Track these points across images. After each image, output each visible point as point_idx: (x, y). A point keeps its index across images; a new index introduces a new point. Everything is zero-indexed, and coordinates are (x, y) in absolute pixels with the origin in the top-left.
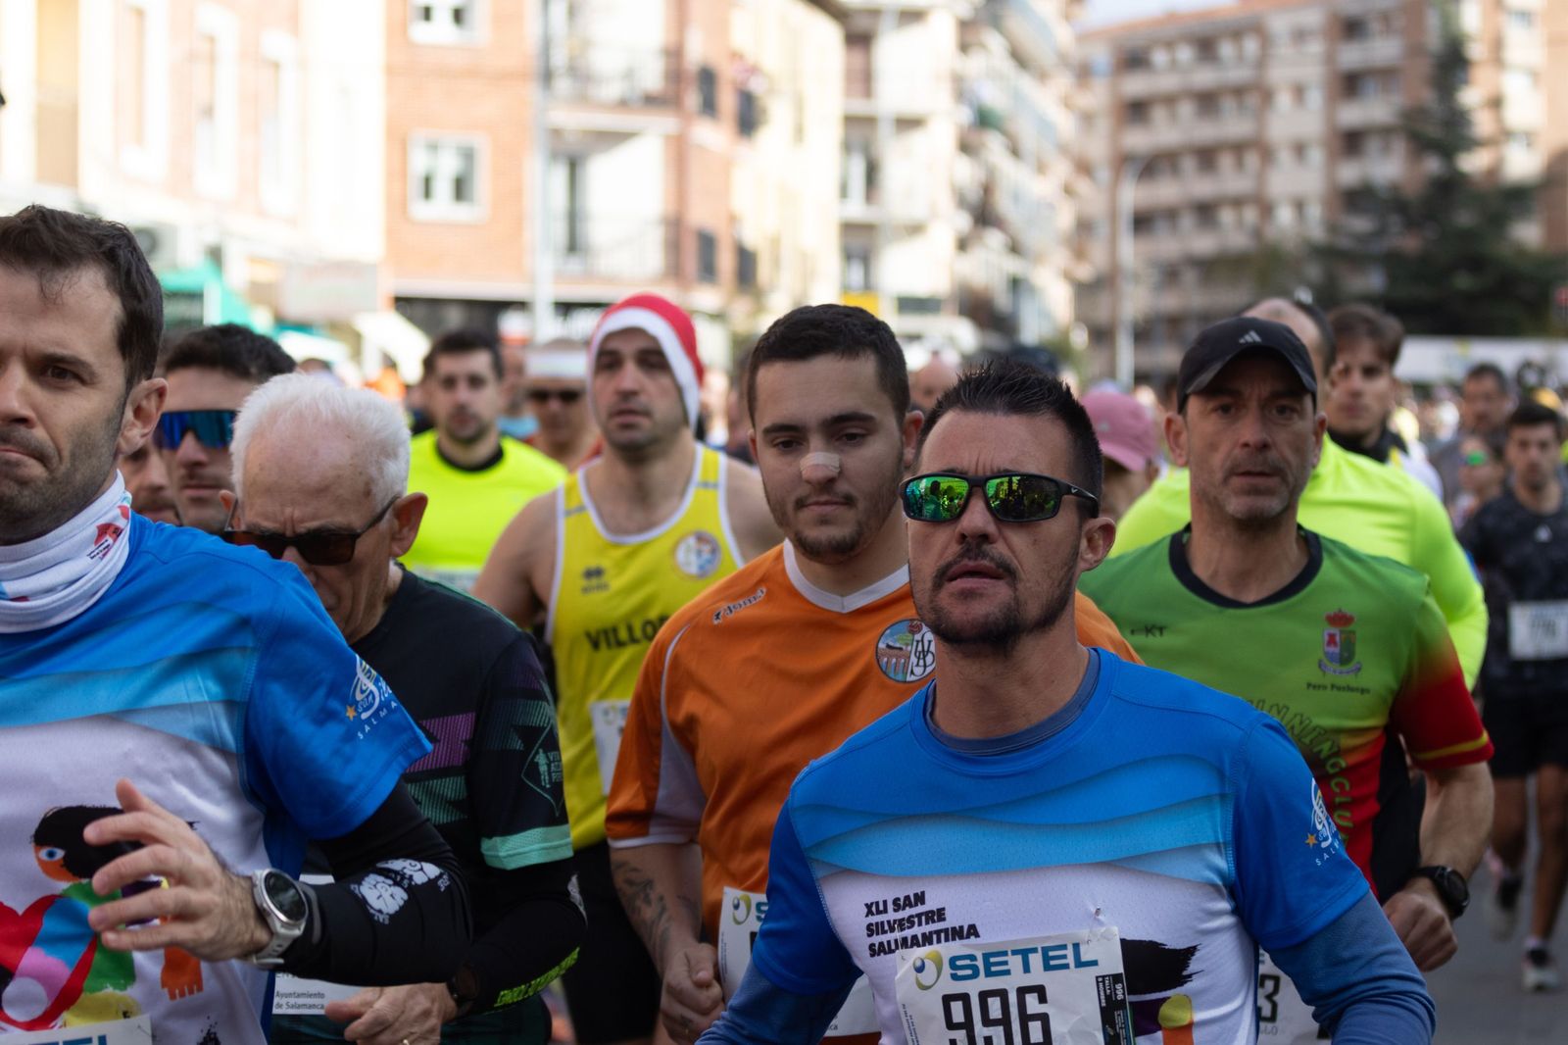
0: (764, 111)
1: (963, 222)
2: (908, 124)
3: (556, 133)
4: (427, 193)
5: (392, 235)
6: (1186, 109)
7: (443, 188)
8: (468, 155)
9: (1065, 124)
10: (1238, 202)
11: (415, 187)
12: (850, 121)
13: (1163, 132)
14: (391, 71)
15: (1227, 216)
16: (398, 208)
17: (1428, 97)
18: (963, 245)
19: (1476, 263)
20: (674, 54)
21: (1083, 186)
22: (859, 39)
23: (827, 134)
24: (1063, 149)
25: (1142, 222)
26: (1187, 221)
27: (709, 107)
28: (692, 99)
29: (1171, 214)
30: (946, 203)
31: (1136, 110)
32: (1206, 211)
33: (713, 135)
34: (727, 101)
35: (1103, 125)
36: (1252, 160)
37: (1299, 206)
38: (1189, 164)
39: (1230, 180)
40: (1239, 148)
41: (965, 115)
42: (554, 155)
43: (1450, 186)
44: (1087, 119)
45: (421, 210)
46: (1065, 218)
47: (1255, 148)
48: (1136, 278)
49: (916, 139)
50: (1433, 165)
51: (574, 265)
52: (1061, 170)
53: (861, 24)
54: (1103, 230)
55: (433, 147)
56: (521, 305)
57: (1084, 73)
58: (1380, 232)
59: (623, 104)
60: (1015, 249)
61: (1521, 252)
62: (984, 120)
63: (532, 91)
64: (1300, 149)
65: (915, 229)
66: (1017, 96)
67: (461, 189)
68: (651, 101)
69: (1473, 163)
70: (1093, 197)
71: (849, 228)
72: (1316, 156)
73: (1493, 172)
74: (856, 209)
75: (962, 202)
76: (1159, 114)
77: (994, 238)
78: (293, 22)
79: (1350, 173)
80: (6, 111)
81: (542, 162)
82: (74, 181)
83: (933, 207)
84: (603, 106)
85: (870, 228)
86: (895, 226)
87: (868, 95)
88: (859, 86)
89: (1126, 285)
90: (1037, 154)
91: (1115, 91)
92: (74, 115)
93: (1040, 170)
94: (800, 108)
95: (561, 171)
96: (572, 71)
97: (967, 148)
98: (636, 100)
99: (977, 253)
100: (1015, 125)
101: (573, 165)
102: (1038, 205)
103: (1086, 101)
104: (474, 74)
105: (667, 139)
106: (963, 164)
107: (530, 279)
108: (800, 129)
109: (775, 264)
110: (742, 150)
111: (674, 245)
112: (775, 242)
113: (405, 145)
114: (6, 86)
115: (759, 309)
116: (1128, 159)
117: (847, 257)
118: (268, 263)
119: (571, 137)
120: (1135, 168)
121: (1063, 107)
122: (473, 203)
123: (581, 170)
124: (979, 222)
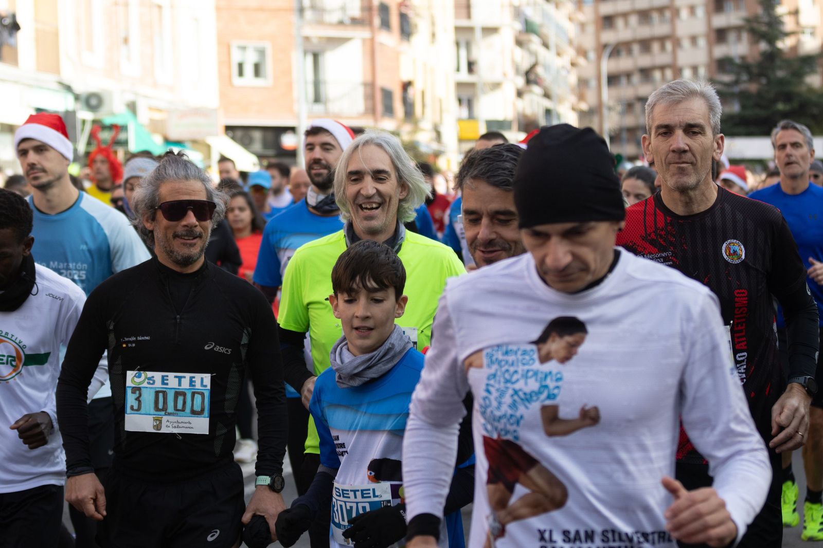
0: (416, 26)
1: (520, 82)
2: (490, 31)
3: (307, 39)
4: (241, 73)
5: (223, 95)
6: (633, 20)
7: (249, 70)
8: (262, 52)
9: (571, 30)
10: (662, 68)
11: (235, 70)
12: (458, 29)
13: (622, 32)
14: (218, 9)
15: (657, 75)
16: (225, 81)
17: (760, 11)
18: (520, 94)
19: (788, 97)
21: (581, 61)
23: (447, 37)
24: (571, 42)
25: (613, 79)
26: (636, 78)
27: (386, 24)
28: (377, 21)
29: (628, 75)
30: (511, 72)
31: (608, 21)
32: (646, 73)
33: (388, 39)
34: (395, 20)
35: (591, 29)
36: (669, 46)
37: (695, 69)
38: (636, 48)
39: (658, 57)
40: (662, 40)
41: (519, 26)
42: (305, 53)
43: (772, 56)
44: (582, 26)
45: (237, 81)
46: (573, 79)
47: (670, 39)
48: (610, 109)
49: (494, 39)
50: (763, 46)
51: (319, 108)
52: (570, 53)
54: (593, 83)
55: (244, 48)
56: (292, 129)
57: (579, 2)
58: (736, 82)
59: (341, 23)
60: (547, 95)
61: (811, 90)
62: (529, 28)
63: (294, 18)
64: (694, 40)
65: (496, 86)
66: (545, 14)
67: (258, 70)
68: (355, 21)
69: (784, 44)
70: (587, 67)
71: (460, 85)
72: (702, 42)
73: (795, 48)
74: (464, 76)
75: (517, 71)
76: (620, 23)
77: (537, 90)
79: (720, 51)
80: (20, 34)
81: (301, 55)
82: (57, 70)
83: (505, 75)
84: (331, 25)
85: (472, 85)
86: (485, 84)
87: (469, 16)
88: (464, 11)
89: (605, 112)
90: (557, 46)
91: (596, 11)
92: (56, 35)
93: (559, 54)
94: (433, 24)
95: (310, 59)
96: (313, 7)
97: (519, 43)
98: (347, 21)
99: (527, 97)
100: (545, 31)
101: (316, 56)
102: (558, 72)
103: (581, 17)
104: (261, 9)
105: (364, 40)
106: (518, 51)
107: (297, 117)
108: (433, 35)
109: (424, 106)
110: (404, 46)
111: (370, 97)
112: (423, 93)
113: (229, 47)
114: (19, 21)
115: (416, 129)
116: (605, 46)
117: (460, 101)
118: (159, 110)
119: (315, 41)
120: (608, 51)
121: (568, 20)
122: (265, 77)
123: (321, 59)
124: (528, 82)
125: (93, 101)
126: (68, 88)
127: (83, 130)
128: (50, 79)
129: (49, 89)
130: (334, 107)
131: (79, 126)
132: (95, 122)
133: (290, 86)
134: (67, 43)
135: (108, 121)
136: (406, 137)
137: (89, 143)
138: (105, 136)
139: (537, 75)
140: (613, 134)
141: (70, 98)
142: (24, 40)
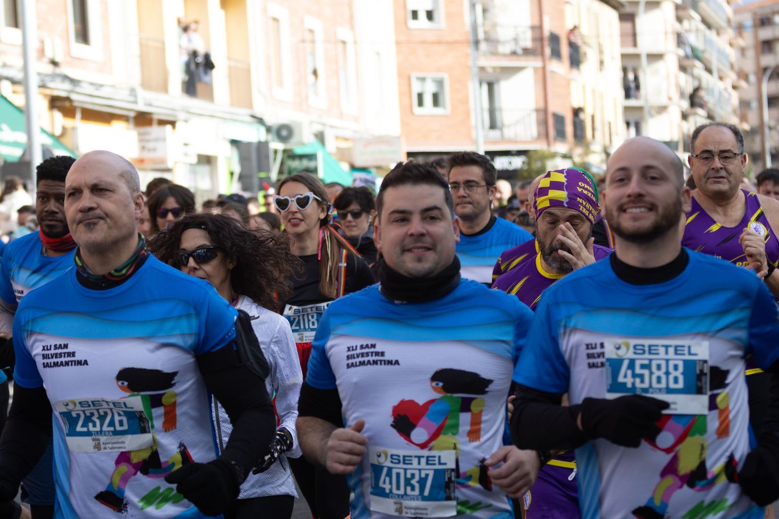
0: (585, 54)
1: (685, 104)
2: (655, 57)
3: (482, 69)
4: (420, 103)
5: (404, 124)
7: (428, 99)
8: (440, 83)
9: (733, 54)
11: (415, 100)
12: (624, 56)
14: (398, 43)
16: (406, 111)
18: (685, 116)
20: (537, 28)
21: (743, 84)
22: (628, 17)
23: (614, 64)
24: (732, 67)
25: (773, 101)
27: (556, 54)
28: (548, 51)
30: (676, 96)
31: (767, 45)
33: (559, 68)
34: (565, 50)
35: (751, 54)
41: (682, 52)
42: (481, 84)
44: (743, 51)
45: (417, 110)
46: (734, 98)
48: (770, 128)
49: (659, 65)
51: (495, 134)
52: (732, 77)
53: (628, 9)
54: (754, 105)
55: (423, 79)
57: (740, 29)
59: (514, 53)
60: (711, 117)
63: (470, 50)
65: (662, 109)
66: (707, 41)
67: (436, 100)
68: (526, 52)
70: (748, 90)
71: (627, 109)
75: (682, 95)
77: (701, 112)
78: (351, 22)
80: (214, 72)
81: (477, 84)
82: (250, 105)
83: (670, 99)
84: (505, 55)
85: (640, 109)
86: (651, 107)
87: (635, 45)
88: (630, 39)
89: (767, 131)
90: (719, 70)
91: (756, 36)
92: (248, 71)
93: (721, 78)
94: (601, 52)
95: (485, 87)
96: (487, 40)
97: (683, 68)
98: (520, 51)
99: (691, 119)
100: (707, 56)
101: (491, 85)
102: (720, 94)
103: (741, 42)
104: (439, 43)
105: (536, 69)
106: (682, 76)
107: (475, 142)
108: (602, 63)
109: (593, 129)
110: (574, 73)
111: (543, 123)
112: (593, 117)
113: (409, 79)
114: (214, 59)
115: (587, 151)
116: (765, 69)
117: (628, 124)
118: (346, 139)
119: (490, 70)
120: (768, 73)
121: (729, 46)
122: (444, 107)
123: (496, 87)
124: (693, 104)
125: (283, 132)
126: (261, 121)
127: (275, 159)
128: (243, 113)
129: (242, 122)
130: (508, 133)
131: (271, 156)
132: (285, 151)
133: (467, 113)
134: (259, 79)
135: (299, 150)
136: (577, 159)
137: (281, 172)
138: (295, 164)
139: (701, 98)
140: (774, 152)
141: (263, 130)
142: (219, 77)
